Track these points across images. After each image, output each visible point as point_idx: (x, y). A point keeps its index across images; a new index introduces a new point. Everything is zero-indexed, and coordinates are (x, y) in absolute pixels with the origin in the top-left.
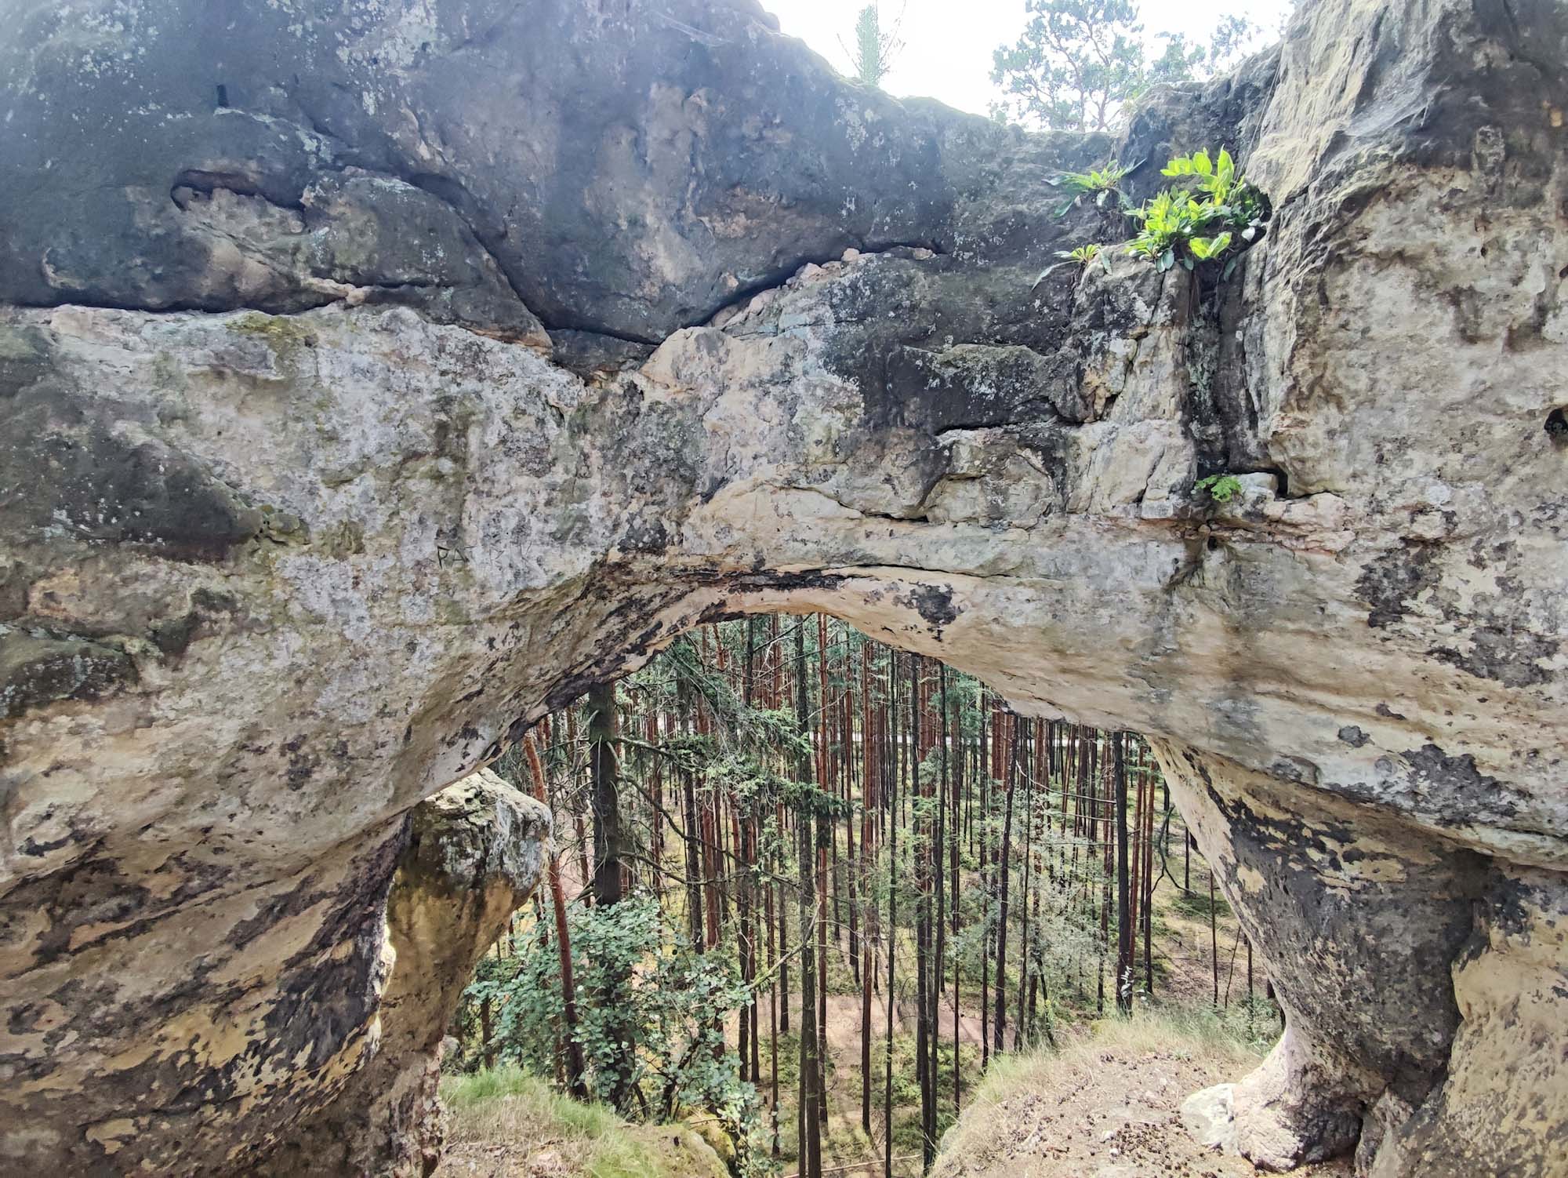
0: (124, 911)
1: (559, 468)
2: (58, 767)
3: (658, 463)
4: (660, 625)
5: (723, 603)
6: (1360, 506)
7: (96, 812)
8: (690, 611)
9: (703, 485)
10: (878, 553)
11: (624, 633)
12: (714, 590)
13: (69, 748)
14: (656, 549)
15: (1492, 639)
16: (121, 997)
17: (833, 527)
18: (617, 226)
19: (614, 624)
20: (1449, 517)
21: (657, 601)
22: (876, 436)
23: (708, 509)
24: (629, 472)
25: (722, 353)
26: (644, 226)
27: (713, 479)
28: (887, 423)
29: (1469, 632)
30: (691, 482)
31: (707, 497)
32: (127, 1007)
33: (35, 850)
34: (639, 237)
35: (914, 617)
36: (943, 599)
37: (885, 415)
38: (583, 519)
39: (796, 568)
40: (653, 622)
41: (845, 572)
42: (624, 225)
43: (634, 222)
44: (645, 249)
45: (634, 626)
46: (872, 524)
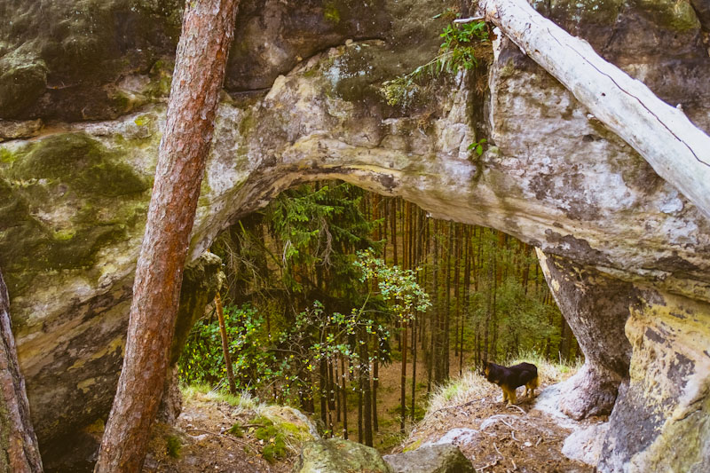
0: (107, 303)
1: (236, 145)
2: (108, 263)
3: (272, 134)
4: (274, 189)
5: (300, 178)
6: (524, 162)
7: (117, 275)
8: (286, 182)
9: (290, 137)
10: (363, 160)
11: (259, 193)
12: (297, 174)
13: (110, 258)
14: (272, 165)
15: (576, 205)
16: (103, 332)
17: (345, 152)
18: (254, 51)
19: (255, 190)
20: (551, 168)
21: (273, 180)
22: (360, 121)
23: (293, 148)
24: (261, 139)
25: (296, 86)
26: (264, 48)
27: (294, 135)
28: (363, 116)
29: (567, 202)
30: (285, 139)
31: (293, 143)
32: (103, 335)
33: (103, 287)
34: (262, 52)
35: (380, 185)
36: (391, 180)
37: (363, 114)
38: (246, 160)
39: (331, 166)
40: (271, 188)
41: (352, 167)
42: (256, 49)
43: (260, 48)
44: (265, 56)
45: (263, 190)
46: (360, 150)
